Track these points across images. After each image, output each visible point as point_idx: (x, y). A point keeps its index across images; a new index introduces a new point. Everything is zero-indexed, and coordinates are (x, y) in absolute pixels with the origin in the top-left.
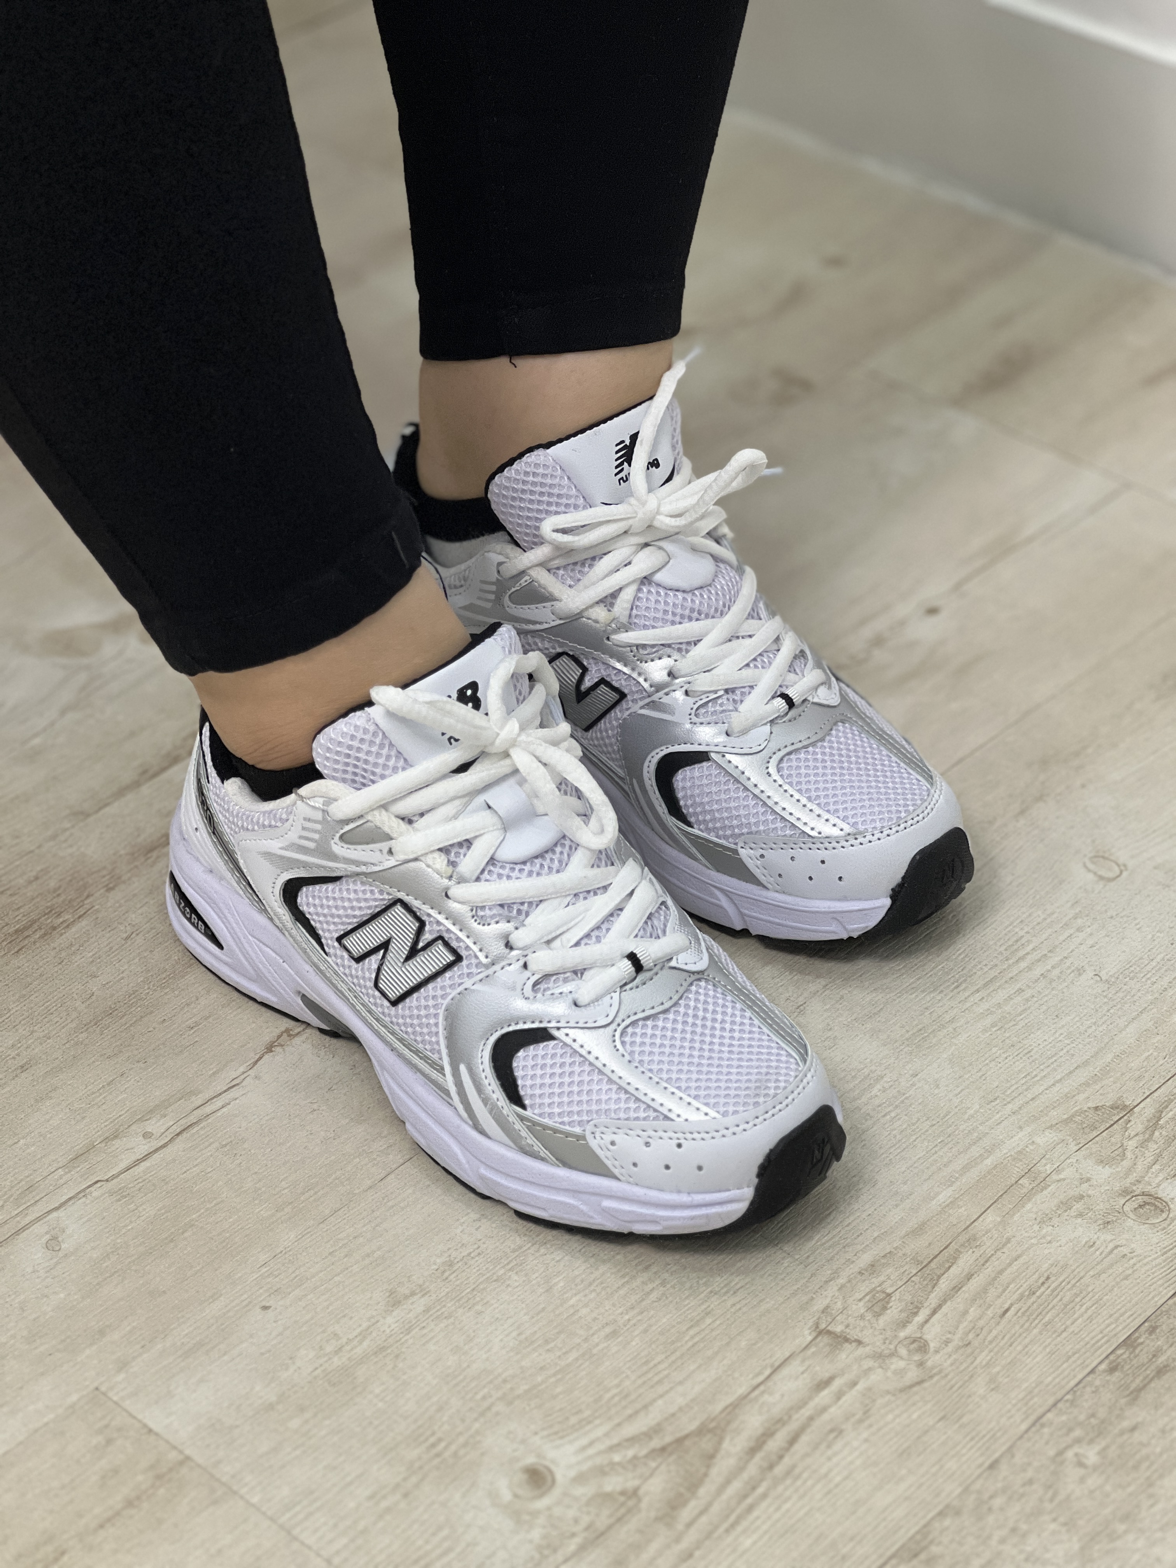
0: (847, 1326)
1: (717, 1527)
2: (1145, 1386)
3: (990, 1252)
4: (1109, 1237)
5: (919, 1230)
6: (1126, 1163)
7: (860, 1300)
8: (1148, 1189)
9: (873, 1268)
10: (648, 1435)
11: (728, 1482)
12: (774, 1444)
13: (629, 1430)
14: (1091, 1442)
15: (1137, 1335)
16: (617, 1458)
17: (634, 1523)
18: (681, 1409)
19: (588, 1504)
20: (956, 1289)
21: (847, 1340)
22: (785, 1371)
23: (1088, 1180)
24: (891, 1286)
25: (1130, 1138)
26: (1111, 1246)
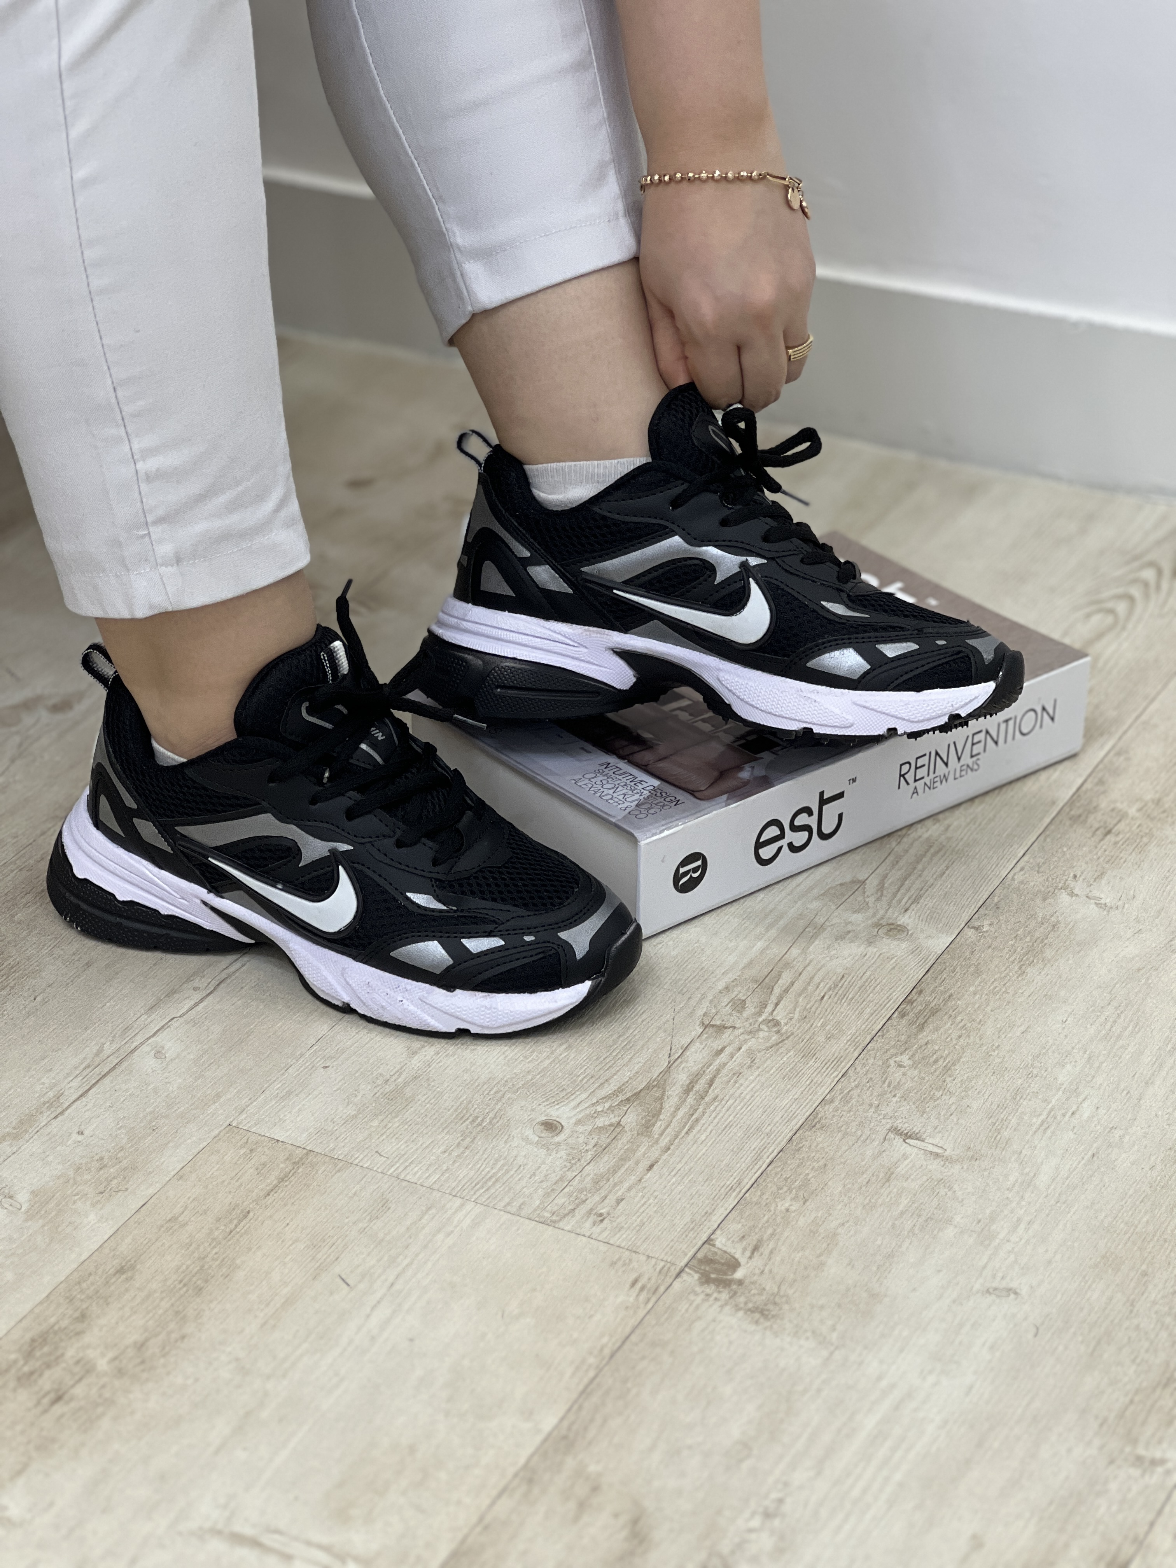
0: (723, 1021)
1: (679, 1132)
2: (926, 1022)
3: (801, 969)
4: (875, 950)
5: (750, 964)
6: (870, 912)
7: (726, 1006)
8: (891, 921)
9: (727, 988)
10: (616, 1093)
11: (678, 1109)
12: (700, 1086)
13: (603, 1093)
14: (901, 1054)
15: (911, 996)
16: (599, 1108)
17: (625, 1139)
18: (630, 1078)
19: (590, 1133)
20: (786, 991)
21: (726, 1028)
22: (692, 1049)
23: (850, 922)
24: (744, 995)
25: (868, 897)
26: (877, 955)
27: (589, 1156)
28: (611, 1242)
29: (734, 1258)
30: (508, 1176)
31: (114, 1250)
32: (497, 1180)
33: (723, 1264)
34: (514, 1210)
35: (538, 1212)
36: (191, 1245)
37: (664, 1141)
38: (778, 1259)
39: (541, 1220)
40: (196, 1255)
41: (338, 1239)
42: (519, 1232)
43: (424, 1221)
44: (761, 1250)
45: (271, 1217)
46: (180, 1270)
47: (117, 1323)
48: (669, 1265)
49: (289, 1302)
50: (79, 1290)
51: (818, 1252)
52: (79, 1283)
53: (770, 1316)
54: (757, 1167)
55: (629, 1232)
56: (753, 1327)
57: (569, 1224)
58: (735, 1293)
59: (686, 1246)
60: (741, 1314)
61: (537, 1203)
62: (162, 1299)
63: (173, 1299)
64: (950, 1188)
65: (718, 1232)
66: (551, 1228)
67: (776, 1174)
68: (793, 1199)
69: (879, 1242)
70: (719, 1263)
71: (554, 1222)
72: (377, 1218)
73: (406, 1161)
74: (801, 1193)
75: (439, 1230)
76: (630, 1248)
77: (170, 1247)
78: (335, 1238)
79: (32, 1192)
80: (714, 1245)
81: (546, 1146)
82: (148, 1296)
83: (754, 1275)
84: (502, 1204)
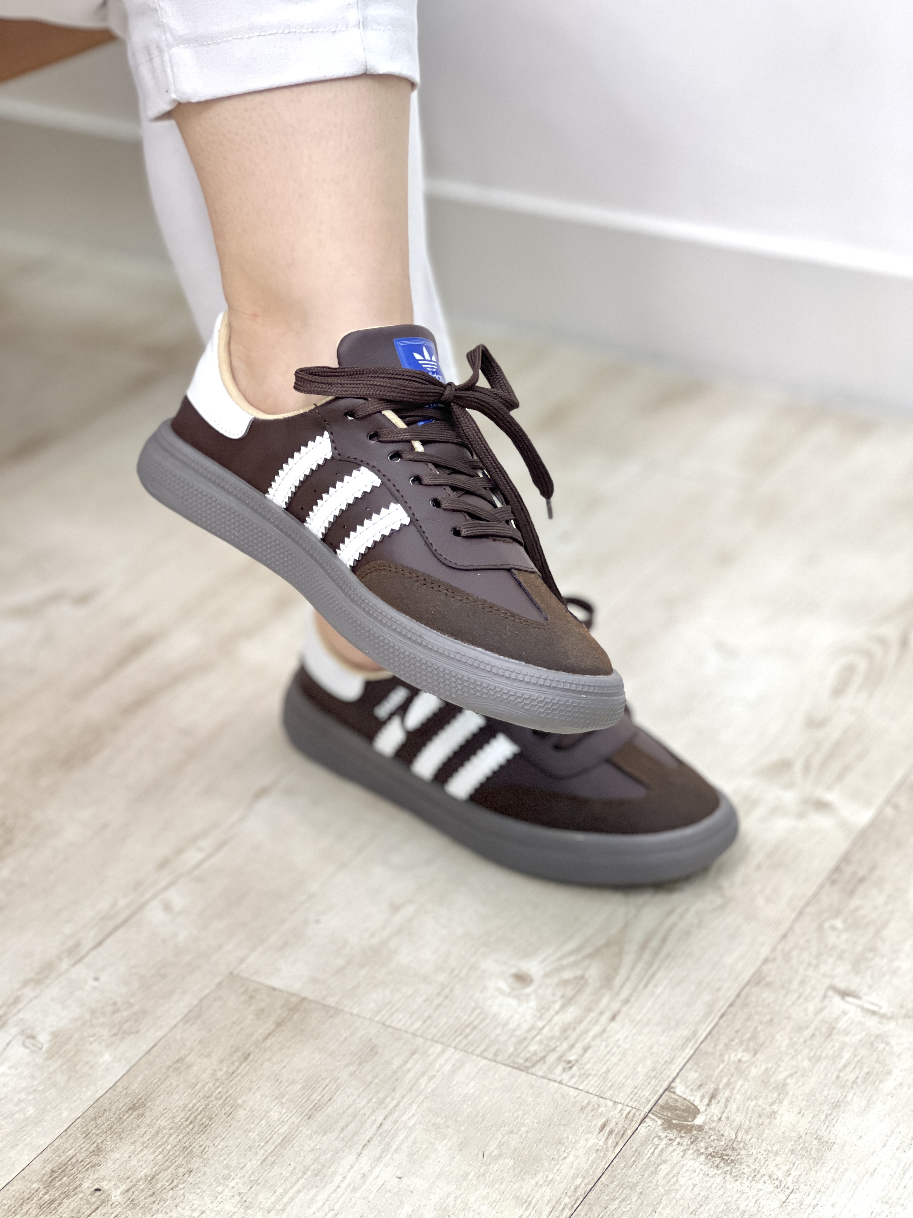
1: (637, 986)
2: (854, 888)
4: (806, 823)
6: (798, 789)
8: (818, 798)
10: (578, 950)
11: (635, 964)
13: (566, 949)
14: (836, 918)
15: (840, 866)
17: (588, 990)
18: (591, 936)
19: (557, 986)
25: (796, 776)
26: (807, 827)
27: (557, 1006)
28: (581, 1087)
29: (693, 1104)
30: (485, 1023)
31: (126, 1089)
32: (475, 1028)
33: (683, 1111)
34: (490, 1056)
35: (511, 1059)
36: (196, 1085)
37: (624, 994)
38: (734, 1106)
39: (516, 1066)
40: (201, 1094)
41: (330, 1082)
42: (496, 1076)
43: (409, 1065)
44: (718, 1098)
45: (269, 1059)
46: (187, 1109)
47: (130, 1157)
48: (634, 1110)
49: (286, 1140)
50: (95, 1126)
51: (770, 1101)
52: (95, 1119)
53: (729, 1161)
54: (710, 1019)
55: (595, 1079)
56: (714, 1171)
57: (540, 1069)
58: (697, 1138)
59: (649, 1093)
60: (702, 1158)
61: (511, 1049)
62: (171, 1135)
63: (180, 1137)
64: (888, 1044)
65: (678, 1080)
66: (524, 1074)
67: (728, 1026)
68: (744, 1051)
69: (825, 1093)
70: (680, 1110)
71: (528, 1068)
72: (366, 1061)
73: (391, 1009)
74: (751, 1044)
75: (423, 1074)
76: (598, 1094)
77: (177, 1087)
78: (328, 1080)
79: (53, 1033)
80: (674, 1093)
81: (518, 998)
82: (157, 1133)
83: (713, 1121)
84: (478, 1051)
